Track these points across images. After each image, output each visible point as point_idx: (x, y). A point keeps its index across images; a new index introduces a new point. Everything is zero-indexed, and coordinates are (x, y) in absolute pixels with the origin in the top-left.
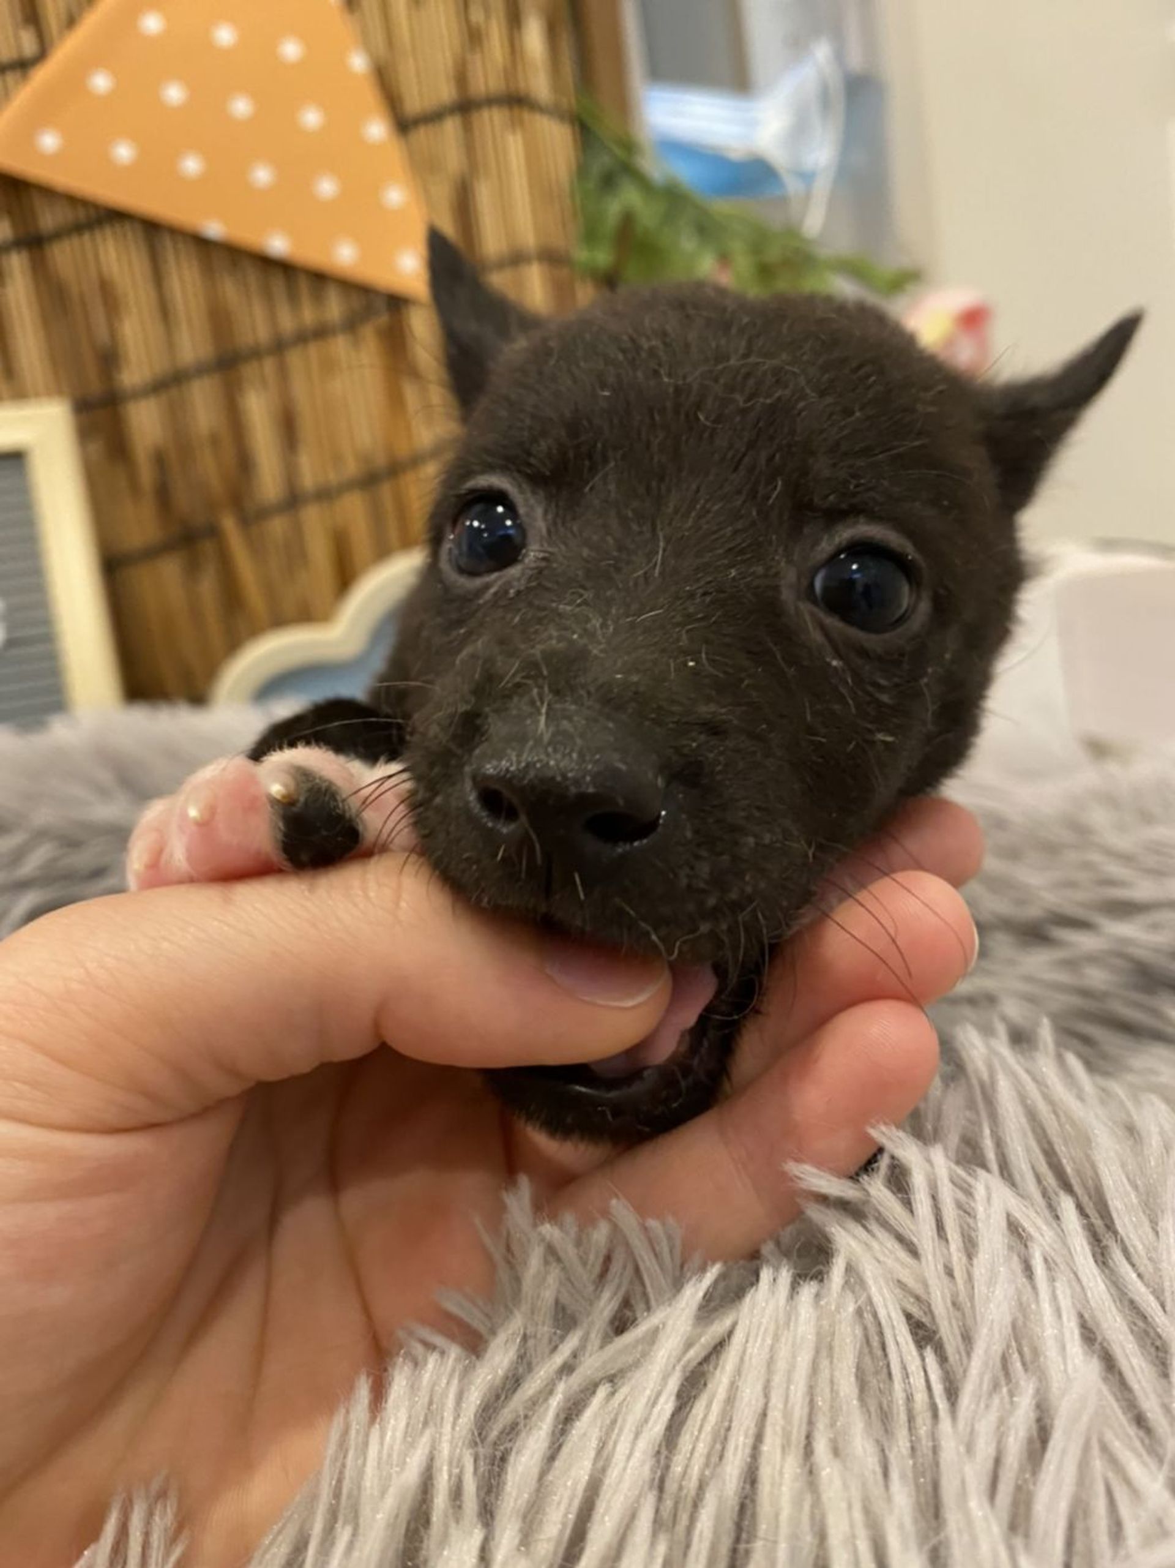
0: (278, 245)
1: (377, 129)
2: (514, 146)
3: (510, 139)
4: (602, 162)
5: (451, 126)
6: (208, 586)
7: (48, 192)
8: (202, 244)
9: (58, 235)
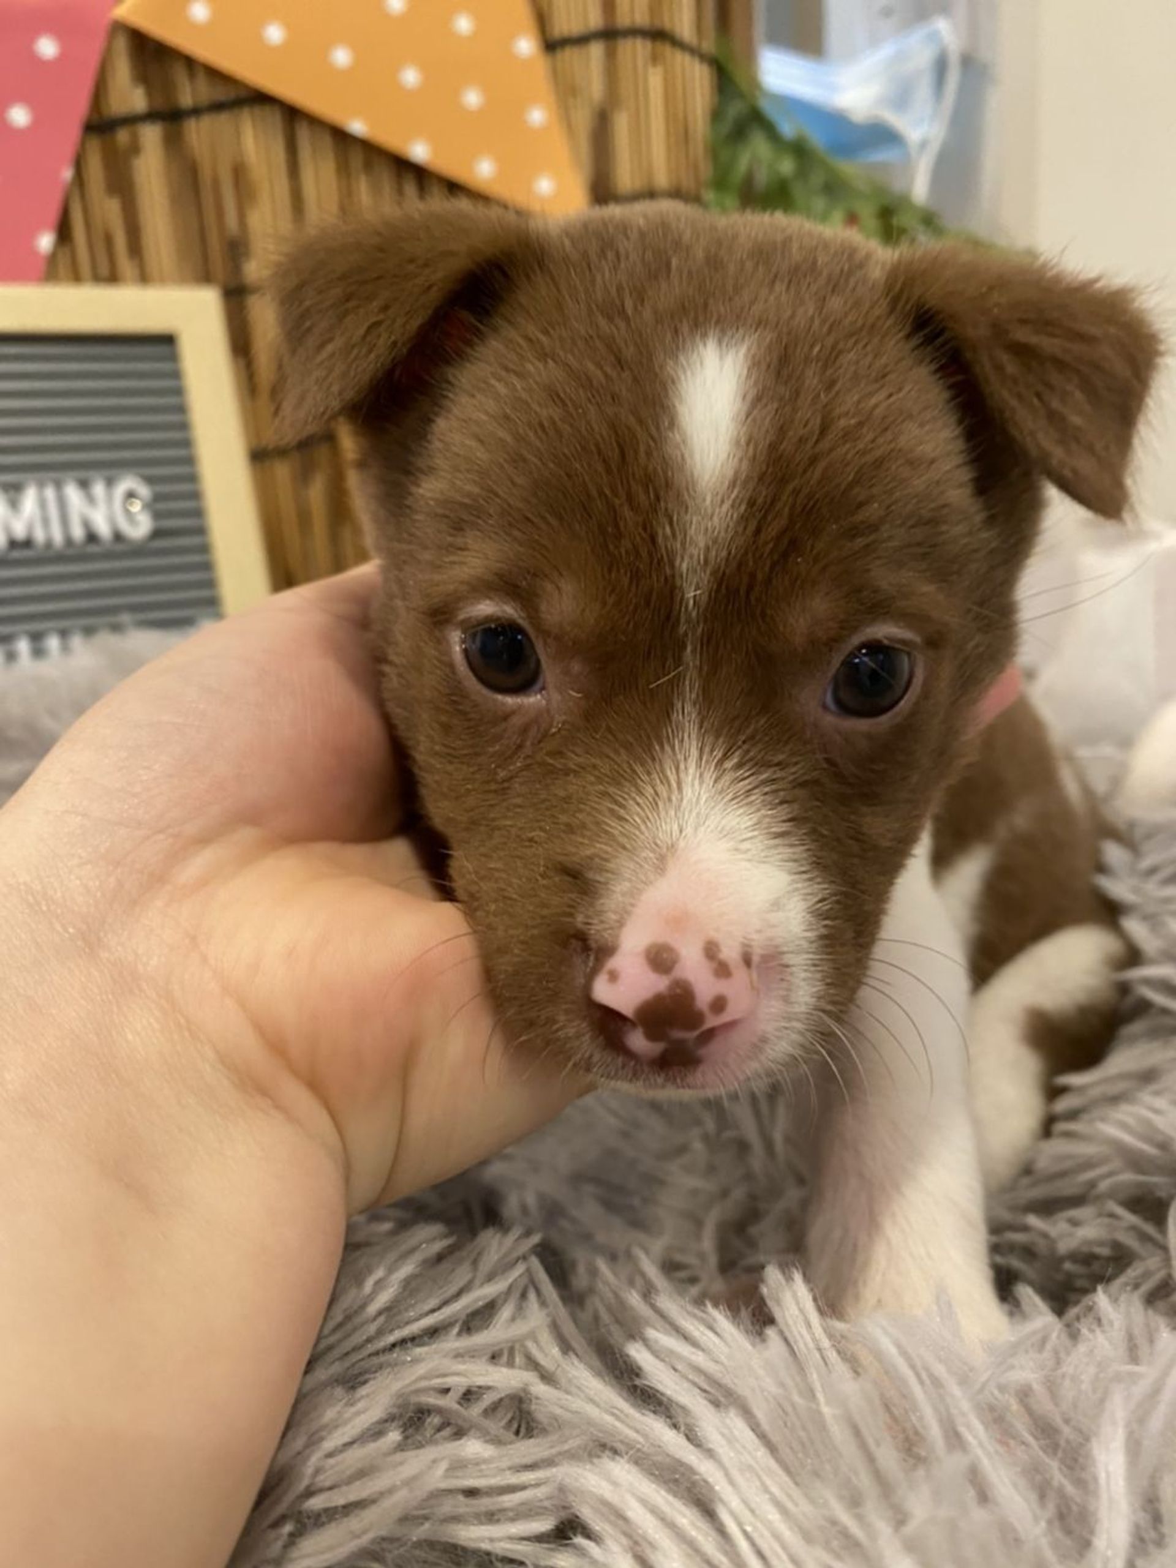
0: (419, 152)
1: (526, 46)
2: (655, 79)
3: (651, 70)
4: (735, 109)
5: (596, 50)
6: (317, 493)
7: (190, 62)
8: (340, 136)
9: (196, 112)
